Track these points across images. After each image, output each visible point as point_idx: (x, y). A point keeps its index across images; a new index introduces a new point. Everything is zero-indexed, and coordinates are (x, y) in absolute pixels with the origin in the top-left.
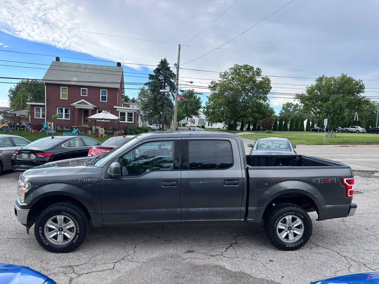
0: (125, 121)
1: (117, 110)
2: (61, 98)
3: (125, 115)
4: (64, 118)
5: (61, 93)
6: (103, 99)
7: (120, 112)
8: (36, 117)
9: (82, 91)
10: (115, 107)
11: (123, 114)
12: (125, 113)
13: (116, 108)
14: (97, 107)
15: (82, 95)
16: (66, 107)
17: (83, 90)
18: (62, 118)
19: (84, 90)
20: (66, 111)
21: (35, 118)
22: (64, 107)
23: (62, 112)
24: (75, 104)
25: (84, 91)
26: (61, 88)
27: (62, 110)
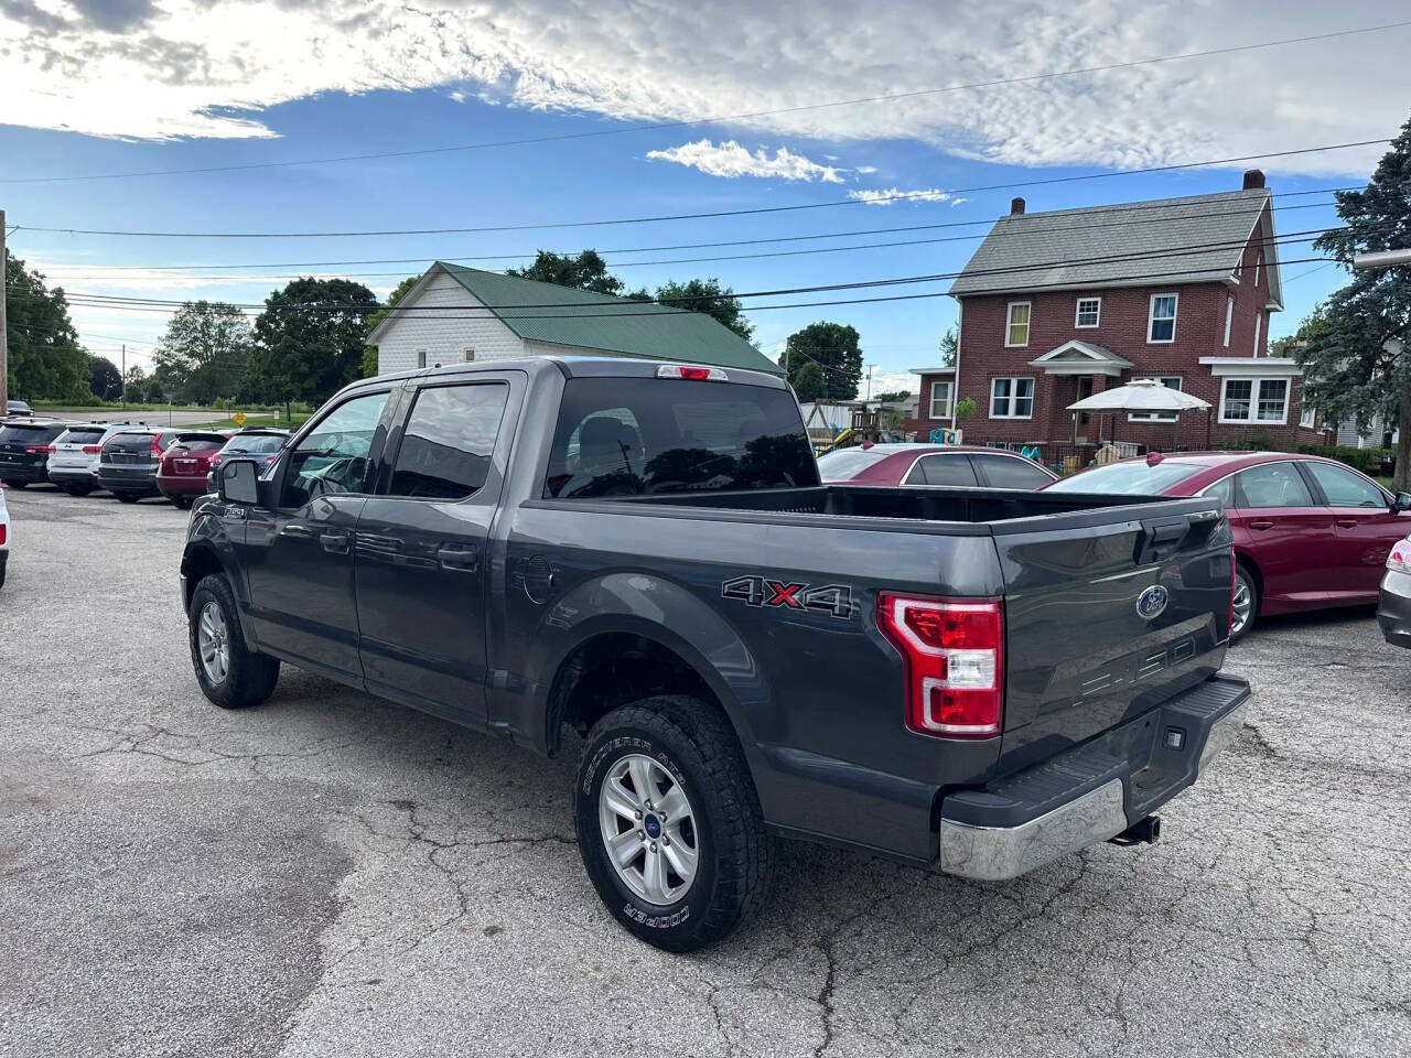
0: (1246, 418)
1: (1215, 373)
2: (1007, 345)
3: (1249, 392)
4: (1011, 415)
5: (1009, 325)
6: (1159, 334)
7: (1228, 382)
8: (934, 415)
9: (1082, 310)
10: (1203, 361)
11: (1239, 390)
12: (1250, 382)
13: (1210, 366)
14: (1132, 365)
15: (1081, 323)
16: (1024, 373)
17: (1086, 307)
18: (1006, 413)
19: (1089, 303)
20: (1021, 391)
21: (931, 417)
22: (1013, 374)
23: (1007, 393)
24: (1043, 360)
25: (1088, 310)
26: (1010, 306)
27: (1008, 383)
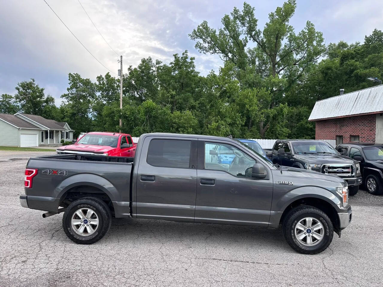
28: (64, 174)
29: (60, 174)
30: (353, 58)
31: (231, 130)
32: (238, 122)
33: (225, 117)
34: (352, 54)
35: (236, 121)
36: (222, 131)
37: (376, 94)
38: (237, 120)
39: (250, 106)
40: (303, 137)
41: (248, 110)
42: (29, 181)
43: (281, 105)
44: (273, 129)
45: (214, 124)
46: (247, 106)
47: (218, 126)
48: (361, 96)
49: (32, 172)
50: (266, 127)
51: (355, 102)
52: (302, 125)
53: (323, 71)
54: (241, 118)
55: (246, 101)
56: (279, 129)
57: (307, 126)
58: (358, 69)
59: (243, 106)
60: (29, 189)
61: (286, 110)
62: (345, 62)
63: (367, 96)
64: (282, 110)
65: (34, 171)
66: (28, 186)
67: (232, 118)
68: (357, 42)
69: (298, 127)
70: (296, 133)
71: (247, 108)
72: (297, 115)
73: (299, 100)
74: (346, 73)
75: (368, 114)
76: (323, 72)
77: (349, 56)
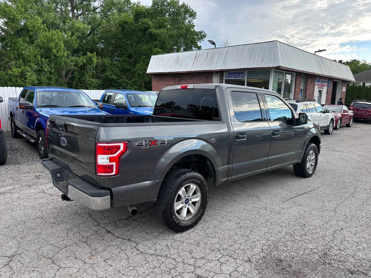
28: (165, 143)
29: (160, 144)
30: (145, 17)
31: (38, 78)
32: (46, 69)
33: (28, 62)
34: (144, 12)
35: (42, 67)
36: (29, 79)
37: (214, 55)
38: (44, 66)
39: (57, 51)
40: (109, 88)
41: (55, 56)
42: (114, 164)
43: (89, 54)
44: (82, 79)
45: (16, 71)
46: (54, 51)
47: (22, 72)
48: (200, 56)
49: (119, 147)
50: (68, 76)
51: (195, 60)
52: (107, 75)
53: (121, 24)
54: (48, 65)
55: (52, 44)
56: (88, 79)
57: (112, 78)
58: (151, 28)
59: (48, 50)
60: (116, 177)
61: (95, 60)
62: (140, 20)
63: (206, 56)
64: (90, 59)
65: (122, 145)
66: (112, 172)
67: (37, 64)
68: (138, 2)
69: (103, 78)
70: (102, 84)
71: (55, 53)
72: (101, 66)
73: (97, 50)
74: (140, 30)
75: (209, 71)
76: (121, 26)
77: (142, 14)
